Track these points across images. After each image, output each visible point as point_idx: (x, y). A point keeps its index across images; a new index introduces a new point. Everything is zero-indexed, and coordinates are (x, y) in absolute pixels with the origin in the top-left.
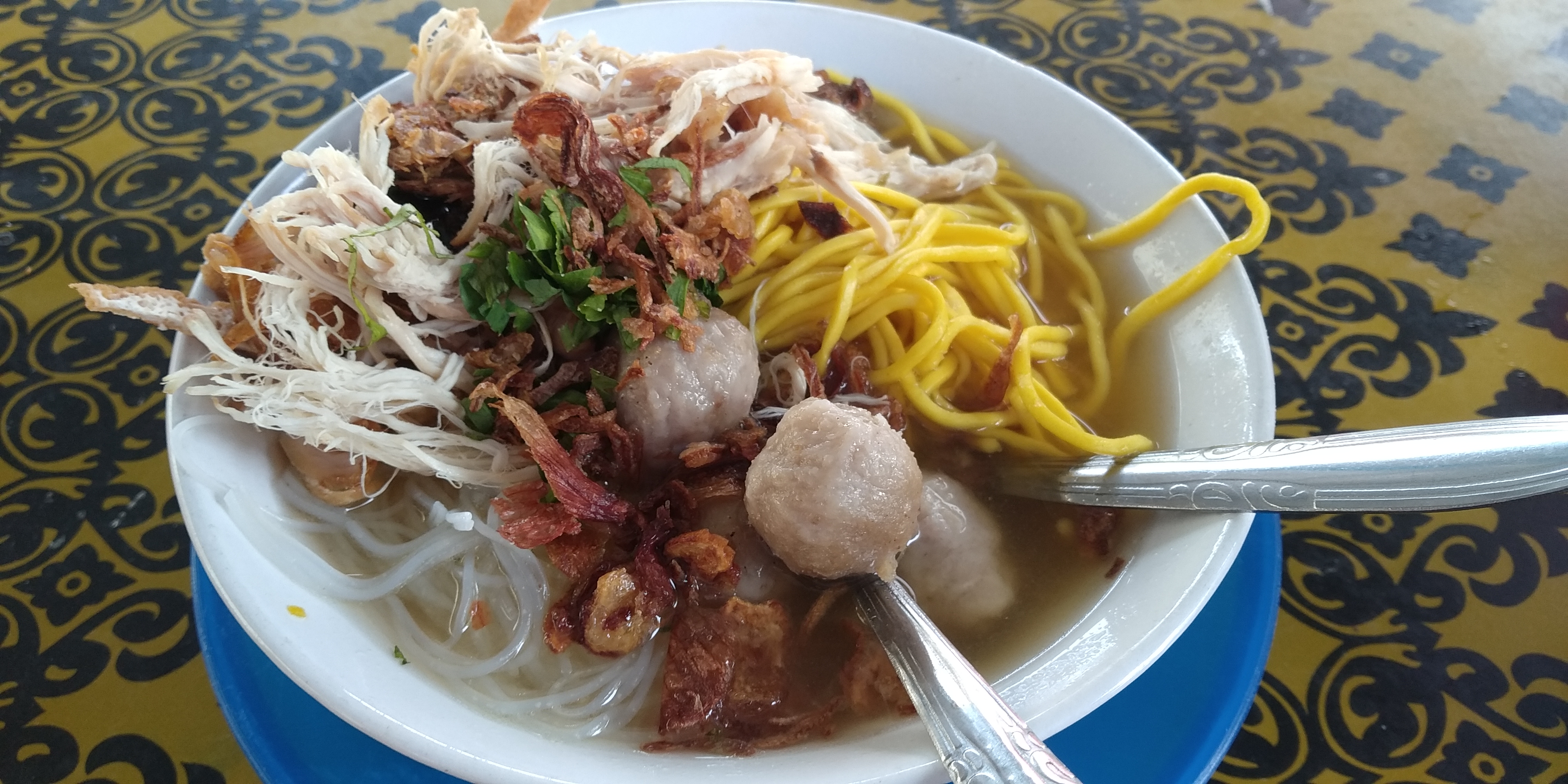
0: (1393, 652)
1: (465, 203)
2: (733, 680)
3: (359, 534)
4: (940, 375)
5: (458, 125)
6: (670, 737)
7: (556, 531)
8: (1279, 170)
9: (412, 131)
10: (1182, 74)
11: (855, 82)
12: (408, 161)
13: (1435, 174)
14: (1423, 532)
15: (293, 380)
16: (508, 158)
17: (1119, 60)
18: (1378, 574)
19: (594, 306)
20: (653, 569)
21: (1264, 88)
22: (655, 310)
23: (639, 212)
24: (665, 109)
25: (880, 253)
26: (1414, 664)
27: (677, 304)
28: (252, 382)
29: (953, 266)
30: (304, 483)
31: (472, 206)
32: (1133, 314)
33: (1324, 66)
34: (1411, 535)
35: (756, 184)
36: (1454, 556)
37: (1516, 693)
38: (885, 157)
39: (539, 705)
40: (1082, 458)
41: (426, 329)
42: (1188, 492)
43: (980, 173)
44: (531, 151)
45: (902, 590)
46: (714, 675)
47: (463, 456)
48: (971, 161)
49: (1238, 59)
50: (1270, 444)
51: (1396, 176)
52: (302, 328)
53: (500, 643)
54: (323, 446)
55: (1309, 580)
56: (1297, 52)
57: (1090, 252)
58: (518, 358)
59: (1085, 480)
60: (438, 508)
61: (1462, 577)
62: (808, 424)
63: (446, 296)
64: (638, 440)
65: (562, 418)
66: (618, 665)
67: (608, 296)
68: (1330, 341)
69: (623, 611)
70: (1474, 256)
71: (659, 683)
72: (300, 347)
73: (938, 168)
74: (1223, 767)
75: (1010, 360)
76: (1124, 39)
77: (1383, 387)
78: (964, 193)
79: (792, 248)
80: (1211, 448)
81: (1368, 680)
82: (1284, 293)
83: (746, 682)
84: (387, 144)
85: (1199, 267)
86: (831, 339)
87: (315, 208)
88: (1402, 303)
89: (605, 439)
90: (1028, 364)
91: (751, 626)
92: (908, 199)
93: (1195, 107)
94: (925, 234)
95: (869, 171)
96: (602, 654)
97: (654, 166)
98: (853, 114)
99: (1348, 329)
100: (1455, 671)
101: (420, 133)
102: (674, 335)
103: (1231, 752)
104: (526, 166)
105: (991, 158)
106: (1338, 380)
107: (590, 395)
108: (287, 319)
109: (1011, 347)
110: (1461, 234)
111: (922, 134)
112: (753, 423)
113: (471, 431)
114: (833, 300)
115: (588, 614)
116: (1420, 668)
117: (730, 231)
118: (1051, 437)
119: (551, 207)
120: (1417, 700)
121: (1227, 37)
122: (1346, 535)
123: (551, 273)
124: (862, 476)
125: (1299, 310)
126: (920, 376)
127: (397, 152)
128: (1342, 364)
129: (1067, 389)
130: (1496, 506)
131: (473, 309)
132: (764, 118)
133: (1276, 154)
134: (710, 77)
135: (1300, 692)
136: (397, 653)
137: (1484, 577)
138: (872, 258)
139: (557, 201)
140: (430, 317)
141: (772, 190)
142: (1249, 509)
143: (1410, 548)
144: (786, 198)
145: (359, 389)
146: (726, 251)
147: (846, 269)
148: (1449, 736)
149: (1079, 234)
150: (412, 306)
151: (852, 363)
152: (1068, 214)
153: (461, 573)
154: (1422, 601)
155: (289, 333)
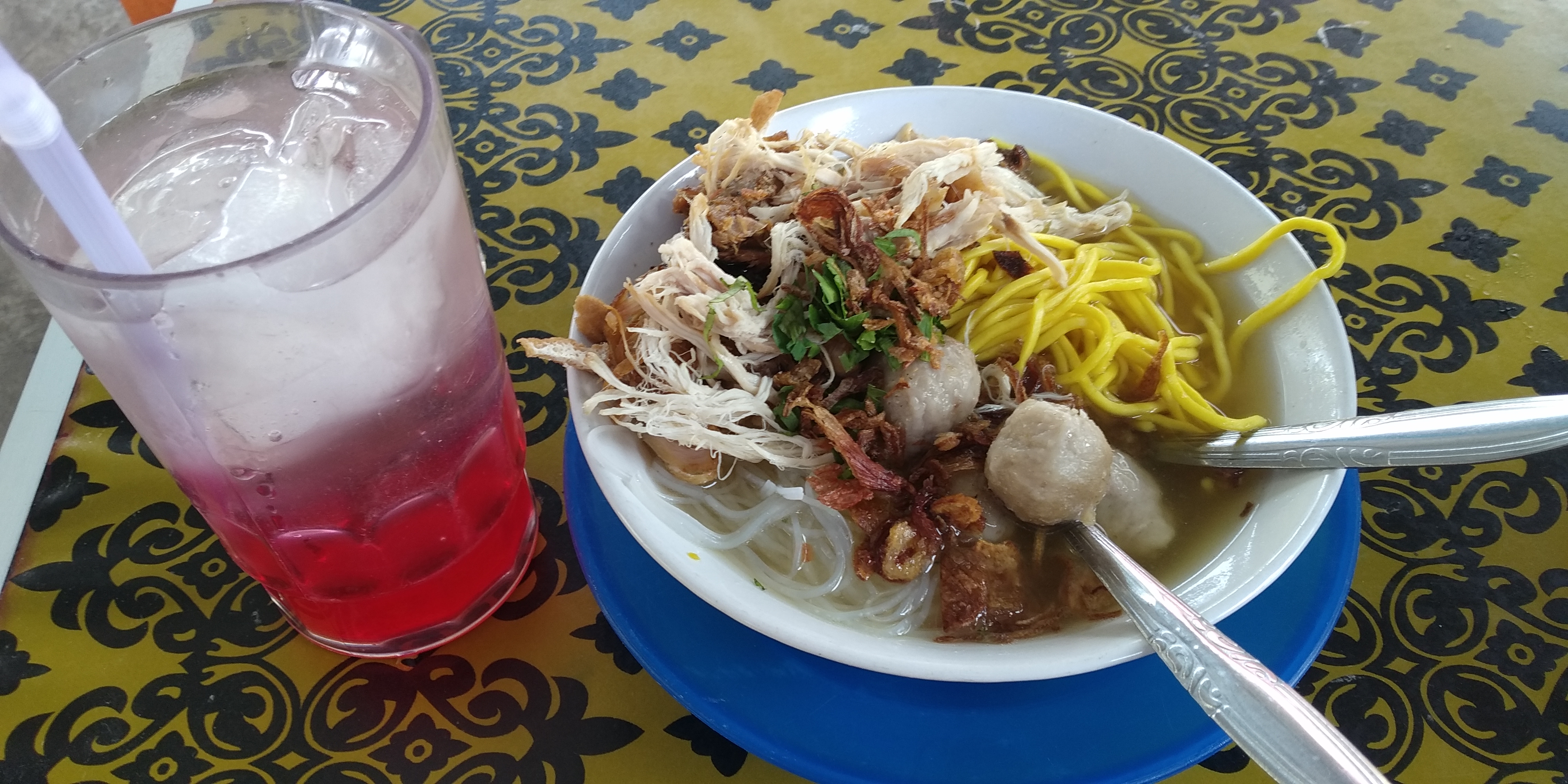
0: (1446, 570)
1: (766, 269)
2: (988, 596)
3: (715, 505)
4: (1108, 377)
5: (752, 210)
6: (950, 633)
7: (857, 498)
8: (1339, 186)
9: (727, 219)
10: (1255, 105)
11: (1016, 148)
12: (726, 241)
13: (1470, 183)
14: (1467, 478)
15: (670, 402)
16: (794, 236)
17: (1201, 95)
18: (1432, 511)
19: (868, 340)
20: (926, 522)
21: (1325, 114)
22: (914, 342)
23: (891, 270)
24: (898, 190)
25: (1056, 288)
26: (1463, 579)
27: (926, 336)
28: (640, 404)
29: (1108, 294)
30: (669, 471)
31: (770, 271)
32: (1245, 325)
33: (1375, 91)
34: (1458, 481)
35: (965, 242)
36: (1492, 496)
37: (1543, 598)
38: (1047, 209)
39: (861, 614)
40: (1217, 433)
41: (746, 360)
42: (1297, 456)
43: (1118, 218)
44: (809, 228)
45: (1098, 532)
46: (977, 591)
47: (781, 447)
48: (1112, 208)
49: (1302, 89)
50: (1355, 420)
51: (1438, 187)
52: (670, 364)
53: (824, 576)
54: (694, 447)
55: (1377, 518)
56: (1352, 80)
57: (1207, 276)
58: (809, 377)
59: (1219, 450)
60: (769, 485)
61: (1499, 512)
62: (1035, 420)
63: (760, 337)
64: (902, 433)
65: (849, 419)
66: (908, 588)
67: (876, 332)
68: (1387, 328)
69: (910, 552)
70: (1505, 253)
71: (937, 599)
72: (671, 378)
73: (1087, 215)
74: (1320, 659)
75: (1160, 363)
76: (1204, 75)
77: (1431, 364)
78: (1107, 233)
79: (989, 286)
80: (1311, 424)
81: (1428, 592)
82: (1348, 291)
83: (998, 596)
84: (710, 229)
85: (1295, 289)
86: (1027, 354)
87: (674, 280)
88: (1445, 295)
89: (879, 432)
90: (1173, 366)
91: (995, 559)
92: (1066, 242)
93: (1267, 134)
94: (1089, 271)
95: (1037, 222)
96: (895, 581)
97: (899, 235)
98: (1017, 173)
99: (1402, 318)
100: (1495, 583)
101: (731, 220)
102: (927, 359)
103: (1325, 648)
104: (802, 237)
105: (1127, 204)
106: (1394, 360)
107: (868, 402)
108: (660, 359)
109: (1160, 354)
110: (1493, 234)
111: (1070, 187)
112: (977, 417)
113: (782, 430)
114: (1027, 324)
115: (884, 554)
116: (1467, 582)
117: (952, 280)
118: (1191, 418)
119: (834, 273)
120: (1465, 606)
121: (1291, 70)
122: (1406, 483)
123: (839, 318)
124: (1075, 453)
125: (1362, 304)
126: (1093, 378)
127: (718, 234)
128: (1398, 347)
129: (1200, 383)
130: (1524, 457)
131: (783, 345)
132: (967, 192)
133: (1337, 172)
134: (933, 167)
135: (1375, 602)
136: (756, 583)
137: (1514, 512)
138: (1052, 291)
139: (835, 266)
140: (749, 352)
141: (976, 244)
142: (1343, 467)
143: (1457, 491)
144: (985, 249)
145: (714, 406)
146: (949, 293)
147: (1036, 300)
148: (1491, 632)
149: (1198, 262)
150: (738, 345)
151: (1043, 370)
152: (1189, 247)
153: (790, 529)
154: (1467, 531)
155: (661, 368)
